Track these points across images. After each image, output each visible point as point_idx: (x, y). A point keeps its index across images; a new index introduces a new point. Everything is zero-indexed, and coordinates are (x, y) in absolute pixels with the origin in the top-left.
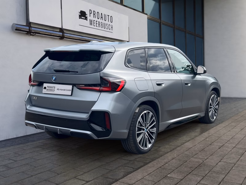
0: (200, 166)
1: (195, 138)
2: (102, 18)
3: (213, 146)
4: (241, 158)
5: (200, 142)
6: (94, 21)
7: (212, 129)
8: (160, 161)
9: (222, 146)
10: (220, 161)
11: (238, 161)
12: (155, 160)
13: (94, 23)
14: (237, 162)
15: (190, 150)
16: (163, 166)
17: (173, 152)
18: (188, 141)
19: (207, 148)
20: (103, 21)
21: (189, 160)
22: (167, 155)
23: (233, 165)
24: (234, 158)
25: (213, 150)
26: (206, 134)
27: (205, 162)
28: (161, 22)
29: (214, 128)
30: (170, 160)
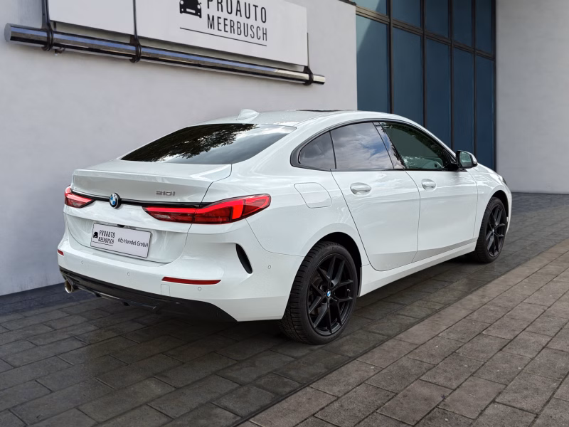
0: (430, 419)
1: (443, 308)
2: (239, 13)
3: (487, 341)
4: (559, 391)
5: (452, 323)
6: (219, 18)
7: (496, 281)
8: (321, 388)
9: (511, 341)
10: (494, 401)
11: (548, 402)
12: (308, 386)
13: (219, 23)
14: (545, 405)
15: (417, 351)
16: (323, 409)
17: (369, 355)
18: (422, 320)
19: (466, 345)
20: (243, 20)
21: (404, 391)
22: (349, 366)
23: (531, 417)
24: (537, 390)
25: (482, 355)
26: (474, 299)
27: (448, 398)
28: (390, 23)
29: (501, 278)
30: (351, 388)
